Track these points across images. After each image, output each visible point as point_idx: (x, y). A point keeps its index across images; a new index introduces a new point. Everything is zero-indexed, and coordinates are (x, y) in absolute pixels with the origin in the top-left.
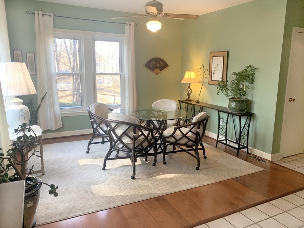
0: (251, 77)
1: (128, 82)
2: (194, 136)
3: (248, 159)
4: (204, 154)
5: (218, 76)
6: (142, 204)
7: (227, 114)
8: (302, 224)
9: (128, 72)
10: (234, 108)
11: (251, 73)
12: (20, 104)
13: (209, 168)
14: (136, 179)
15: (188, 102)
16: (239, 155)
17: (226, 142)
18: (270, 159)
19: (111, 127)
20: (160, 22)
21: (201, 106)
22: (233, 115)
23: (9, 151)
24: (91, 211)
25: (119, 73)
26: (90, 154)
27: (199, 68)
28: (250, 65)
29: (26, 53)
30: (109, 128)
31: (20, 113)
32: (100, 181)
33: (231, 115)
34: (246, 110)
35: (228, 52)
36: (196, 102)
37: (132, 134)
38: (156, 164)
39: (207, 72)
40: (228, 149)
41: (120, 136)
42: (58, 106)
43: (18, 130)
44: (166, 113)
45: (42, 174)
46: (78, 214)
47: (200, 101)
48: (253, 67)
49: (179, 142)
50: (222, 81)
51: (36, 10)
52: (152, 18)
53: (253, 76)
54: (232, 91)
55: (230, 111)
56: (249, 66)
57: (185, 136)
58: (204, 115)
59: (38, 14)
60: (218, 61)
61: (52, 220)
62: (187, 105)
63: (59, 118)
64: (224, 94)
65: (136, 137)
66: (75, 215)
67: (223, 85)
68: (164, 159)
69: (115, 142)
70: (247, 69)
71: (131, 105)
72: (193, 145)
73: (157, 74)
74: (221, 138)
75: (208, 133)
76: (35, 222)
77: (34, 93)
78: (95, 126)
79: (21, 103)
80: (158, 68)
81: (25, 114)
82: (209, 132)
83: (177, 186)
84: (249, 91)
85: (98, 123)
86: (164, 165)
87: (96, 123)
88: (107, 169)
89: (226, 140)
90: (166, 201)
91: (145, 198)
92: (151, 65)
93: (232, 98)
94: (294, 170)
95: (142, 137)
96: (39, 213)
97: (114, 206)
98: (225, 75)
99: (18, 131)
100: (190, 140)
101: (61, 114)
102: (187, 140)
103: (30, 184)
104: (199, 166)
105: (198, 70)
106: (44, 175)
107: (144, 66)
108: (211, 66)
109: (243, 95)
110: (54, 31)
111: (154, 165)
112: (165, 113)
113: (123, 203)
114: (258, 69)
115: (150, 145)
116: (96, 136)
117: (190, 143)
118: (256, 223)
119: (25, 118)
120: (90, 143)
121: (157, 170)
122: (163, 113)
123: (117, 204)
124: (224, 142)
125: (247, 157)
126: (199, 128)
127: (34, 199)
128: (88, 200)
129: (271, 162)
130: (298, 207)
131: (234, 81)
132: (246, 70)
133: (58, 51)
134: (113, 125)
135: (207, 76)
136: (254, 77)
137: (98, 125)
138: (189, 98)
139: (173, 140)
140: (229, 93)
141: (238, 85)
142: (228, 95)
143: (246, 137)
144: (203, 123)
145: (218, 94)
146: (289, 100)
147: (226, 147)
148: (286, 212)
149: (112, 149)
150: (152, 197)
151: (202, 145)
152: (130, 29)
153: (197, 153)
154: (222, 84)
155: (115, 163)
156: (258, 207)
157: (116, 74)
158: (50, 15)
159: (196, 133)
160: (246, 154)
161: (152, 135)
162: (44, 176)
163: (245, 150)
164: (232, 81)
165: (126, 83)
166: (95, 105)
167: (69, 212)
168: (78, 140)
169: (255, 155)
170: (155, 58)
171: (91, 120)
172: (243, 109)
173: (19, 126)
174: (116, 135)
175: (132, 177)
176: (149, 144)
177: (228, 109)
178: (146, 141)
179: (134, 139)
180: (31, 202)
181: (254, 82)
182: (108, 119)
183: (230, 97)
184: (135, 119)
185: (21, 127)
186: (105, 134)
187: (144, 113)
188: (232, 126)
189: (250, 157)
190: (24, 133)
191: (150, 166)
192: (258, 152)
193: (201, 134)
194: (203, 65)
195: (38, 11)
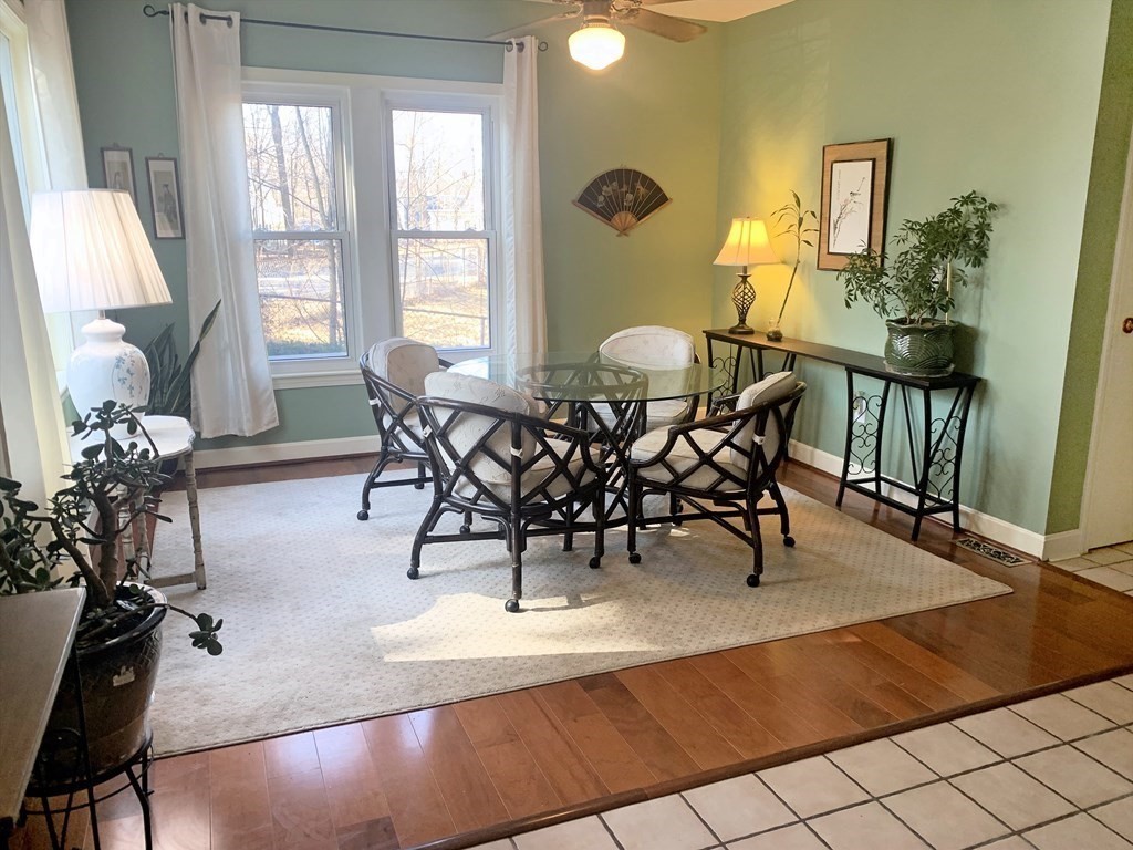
0: (974, 239)
1: (513, 262)
2: (744, 463)
3: (958, 554)
4: (785, 528)
5: (851, 238)
6: (534, 699)
7: (882, 383)
8: (1124, 788)
9: (512, 225)
10: (905, 360)
11: (975, 221)
12: (117, 340)
13: (800, 580)
14: (523, 611)
15: (738, 335)
16: (920, 537)
17: (878, 487)
18: (1038, 552)
19: (435, 424)
20: (619, 33)
21: (789, 352)
22: (905, 384)
23: (60, 498)
24: (350, 716)
25: (480, 228)
26: (370, 521)
27: (782, 207)
28: (974, 192)
29: (147, 160)
30: (428, 430)
31: (116, 370)
32: (393, 616)
33: (900, 386)
34: (952, 366)
35: (891, 144)
36: (770, 339)
37: (508, 451)
38: (603, 561)
39: (811, 223)
40: (884, 515)
41: (466, 457)
42: (264, 351)
43: (89, 423)
44: (645, 376)
45: (199, 588)
46: (305, 722)
47: (785, 333)
48: (984, 199)
49: (685, 483)
50: (868, 257)
51: (176, 2)
52: (590, 17)
53: (982, 235)
54: (901, 295)
55: (892, 371)
56: (969, 197)
57: (706, 459)
58: (784, 382)
59: (186, 14)
60: (854, 179)
61: (218, 740)
62: (736, 347)
63: (268, 393)
64: (872, 304)
65: (523, 463)
66: (297, 725)
67: (866, 271)
68: (632, 545)
69: (451, 479)
70: (958, 206)
71: (526, 348)
72: (740, 496)
73: (624, 231)
74: (857, 472)
75: (812, 453)
76: (148, 738)
77: (161, 301)
78: (387, 422)
79: (120, 336)
80: (628, 209)
81: (132, 374)
82: (818, 451)
83: (667, 639)
84: (966, 294)
85: (398, 412)
86: (631, 566)
87: (392, 413)
88: (425, 576)
89: (878, 479)
90: (622, 689)
91: (548, 677)
92: (601, 199)
93: (901, 321)
94: (1129, 596)
95: (547, 461)
96: (175, 716)
97: (434, 700)
98: (878, 233)
99: (88, 429)
100: (725, 475)
101: (274, 379)
102: (715, 476)
103: (126, 610)
104: (761, 572)
105: (778, 216)
106: (205, 591)
107: (573, 202)
108: (826, 200)
109: (942, 307)
110: (244, 77)
111: (595, 564)
112: (639, 377)
113: (465, 693)
114: (1003, 206)
115: (576, 493)
116: (393, 457)
117: (728, 487)
118: (946, 779)
119: (131, 388)
120: (371, 484)
121: (604, 584)
122: (636, 377)
123: (445, 694)
124: (871, 486)
125: (954, 546)
126: (760, 431)
127: (139, 660)
128: (347, 677)
129: (1044, 564)
130: (1119, 727)
131: (909, 256)
132: (956, 212)
133: (287, 156)
134: (442, 417)
135: (813, 238)
136: (985, 239)
137: (398, 421)
138: (742, 321)
139: (664, 476)
140: (892, 301)
141: (923, 272)
142: (884, 310)
143: (950, 468)
144: (777, 414)
145: (848, 305)
146: (1122, 326)
147: (877, 505)
148: (1069, 743)
149: (443, 505)
150: (575, 674)
151: (776, 495)
152: (520, 62)
153: (753, 525)
154: (866, 266)
155: (454, 556)
156: (963, 723)
157: (469, 234)
158: (229, 19)
159: (749, 450)
160: (951, 534)
161: (586, 455)
162: (204, 594)
163: (947, 517)
164: (903, 257)
165: (507, 266)
166: (389, 345)
167: (275, 717)
168: (334, 474)
169: (983, 539)
170: (618, 171)
171: (372, 402)
172: (941, 362)
173: (93, 409)
174: (454, 455)
175: (509, 605)
176: (572, 486)
177: (885, 362)
178: (562, 475)
179: (517, 468)
180: (127, 669)
181: (985, 255)
182: (424, 394)
183: (892, 317)
184: (518, 397)
185: (97, 413)
186: (421, 450)
187: (566, 377)
188: (902, 426)
189: (960, 546)
190: (108, 435)
191: (581, 569)
192: (994, 527)
193: (770, 455)
194: (796, 196)
195: (185, 4)
